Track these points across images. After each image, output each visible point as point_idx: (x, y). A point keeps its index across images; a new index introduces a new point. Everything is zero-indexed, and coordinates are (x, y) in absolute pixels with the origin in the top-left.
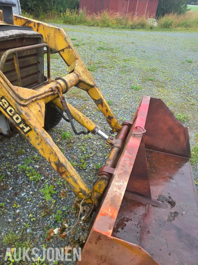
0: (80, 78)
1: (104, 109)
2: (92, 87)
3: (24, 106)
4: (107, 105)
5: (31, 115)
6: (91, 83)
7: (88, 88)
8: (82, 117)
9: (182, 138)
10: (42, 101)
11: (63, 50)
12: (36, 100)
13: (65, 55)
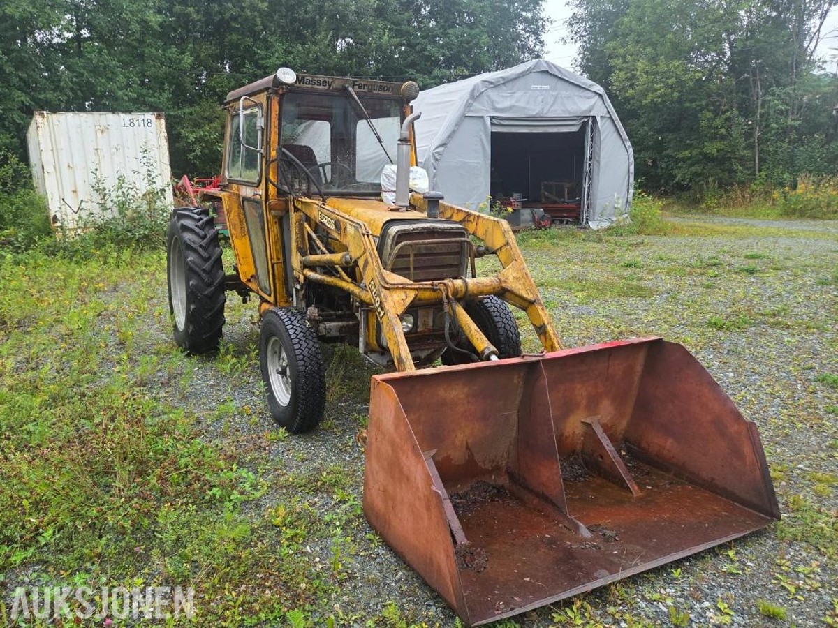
0: (504, 285)
1: (549, 343)
2: (531, 303)
3: (386, 288)
4: (553, 336)
5: (390, 298)
6: (530, 297)
7: (526, 304)
8: (473, 331)
9: (747, 449)
10: (412, 291)
11: (500, 248)
12: (403, 288)
13: (502, 254)
